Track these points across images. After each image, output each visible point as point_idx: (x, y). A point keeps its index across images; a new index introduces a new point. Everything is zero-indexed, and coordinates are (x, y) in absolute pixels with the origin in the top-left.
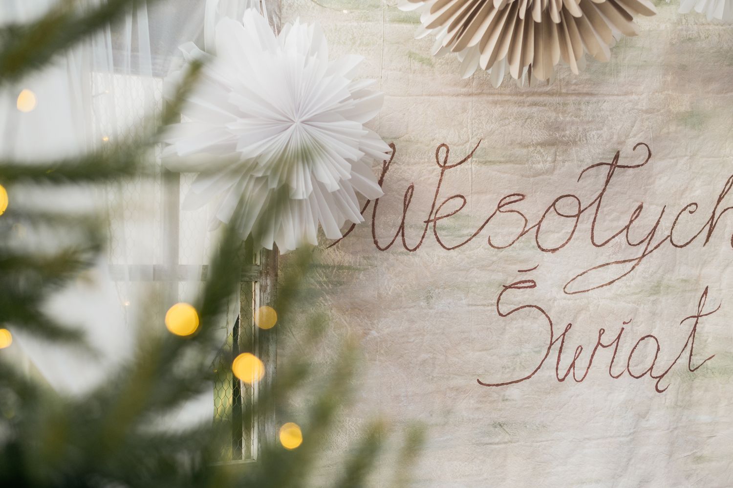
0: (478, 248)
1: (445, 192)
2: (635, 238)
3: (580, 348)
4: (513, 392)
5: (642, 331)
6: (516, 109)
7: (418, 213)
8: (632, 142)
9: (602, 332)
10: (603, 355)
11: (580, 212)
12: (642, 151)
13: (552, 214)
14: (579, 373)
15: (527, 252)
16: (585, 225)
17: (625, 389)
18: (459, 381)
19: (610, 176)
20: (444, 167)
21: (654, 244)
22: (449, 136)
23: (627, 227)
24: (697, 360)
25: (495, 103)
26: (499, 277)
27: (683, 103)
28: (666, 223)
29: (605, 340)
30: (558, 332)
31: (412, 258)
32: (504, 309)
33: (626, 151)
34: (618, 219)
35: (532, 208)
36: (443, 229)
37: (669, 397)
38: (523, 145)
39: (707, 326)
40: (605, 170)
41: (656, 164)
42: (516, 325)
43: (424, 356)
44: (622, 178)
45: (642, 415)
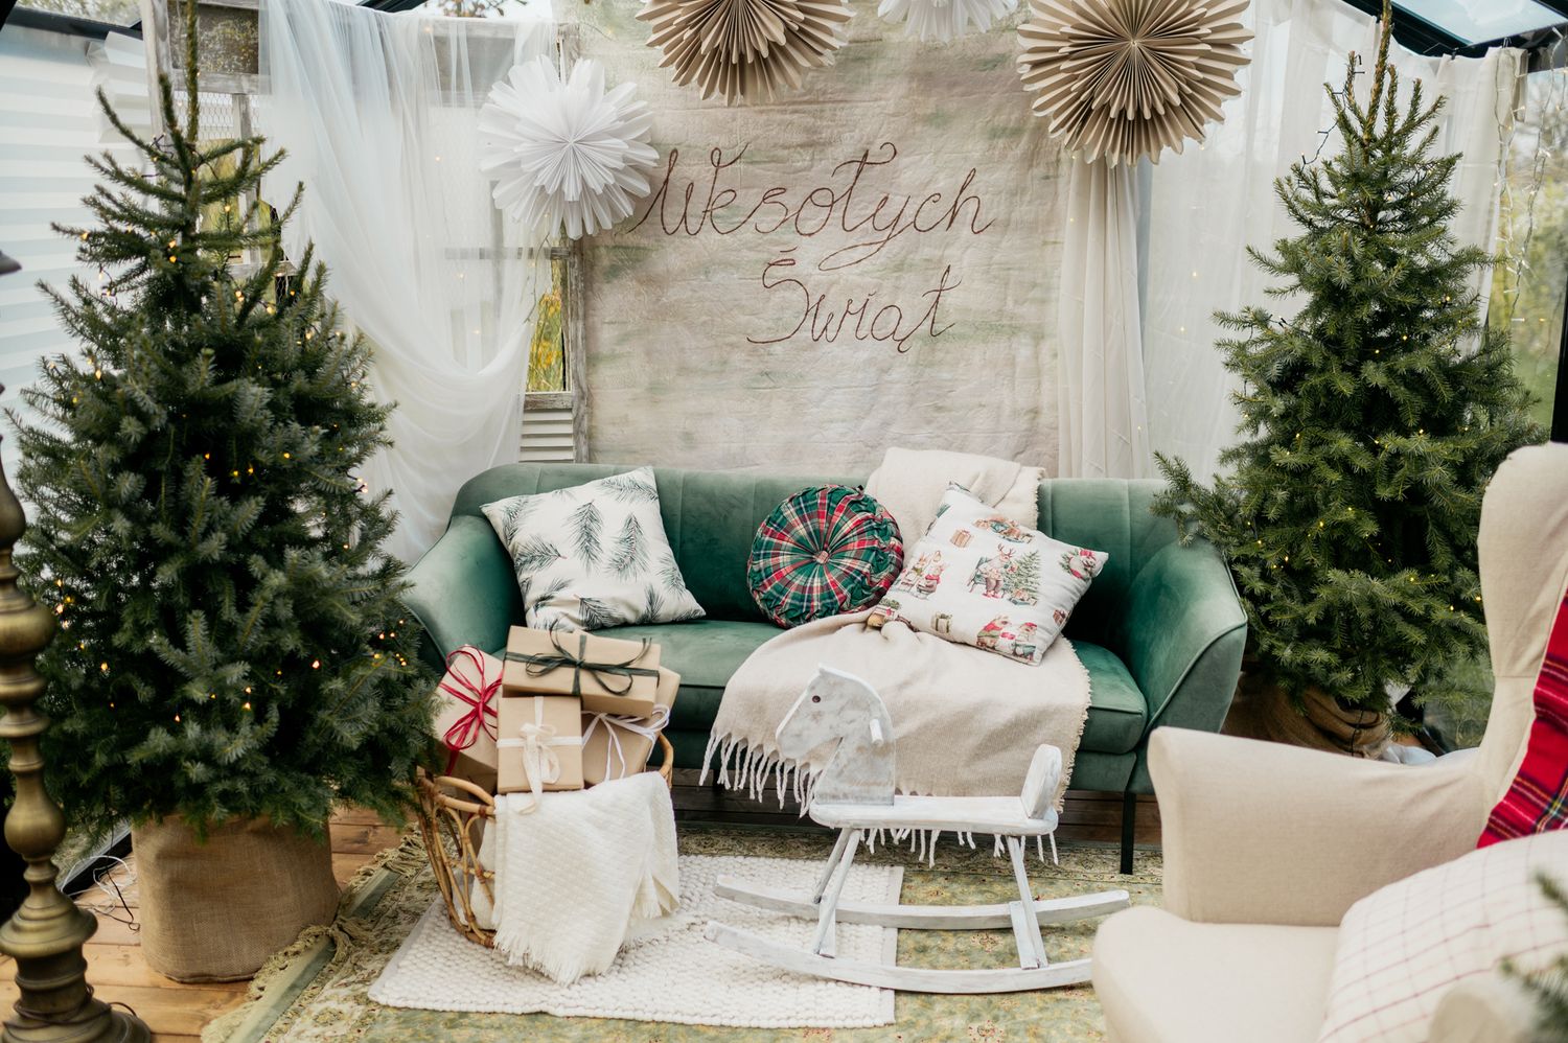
0: (747, 233)
1: (719, 187)
2: (880, 224)
3: (832, 315)
4: (777, 348)
5: (886, 301)
6: (779, 117)
7: (697, 205)
8: (880, 142)
9: (850, 301)
10: (852, 321)
11: (833, 202)
12: (889, 150)
13: (809, 205)
14: (831, 334)
15: (788, 236)
16: (837, 214)
17: (869, 350)
18: (733, 339)
19: (859, 172)
20: (718, 166)
21: (898, 229)
22: (721, 141)
23: (874, 215)
24: (938, 327)
25: (762, 112)
26: (765, 256)
27: (929, 106)
28: (910, 212)
29: (852, 308)
30: (814, 301)
31: (694, 241)
32: (768, 282)
33: (874, 149)
34: (866, 208)
35: (792, 200)
36: (718, 217)
37: (911, 356)
38: (785, 147)
39: (948, 299)
40: (856, 166)
41: (903, 161)
42: (778, 296)
43: (704, 318)
44: (868, 172)
45: (885, 371)
